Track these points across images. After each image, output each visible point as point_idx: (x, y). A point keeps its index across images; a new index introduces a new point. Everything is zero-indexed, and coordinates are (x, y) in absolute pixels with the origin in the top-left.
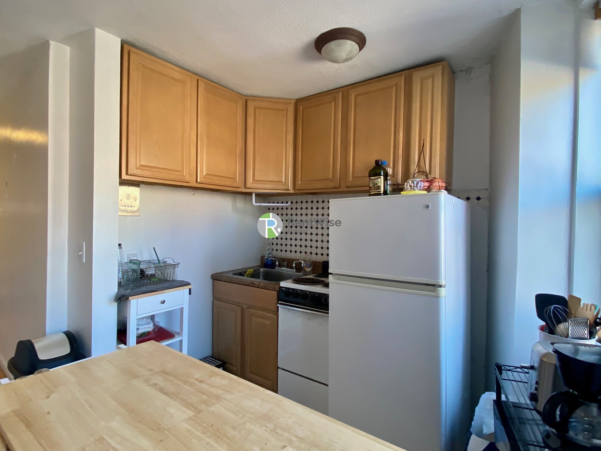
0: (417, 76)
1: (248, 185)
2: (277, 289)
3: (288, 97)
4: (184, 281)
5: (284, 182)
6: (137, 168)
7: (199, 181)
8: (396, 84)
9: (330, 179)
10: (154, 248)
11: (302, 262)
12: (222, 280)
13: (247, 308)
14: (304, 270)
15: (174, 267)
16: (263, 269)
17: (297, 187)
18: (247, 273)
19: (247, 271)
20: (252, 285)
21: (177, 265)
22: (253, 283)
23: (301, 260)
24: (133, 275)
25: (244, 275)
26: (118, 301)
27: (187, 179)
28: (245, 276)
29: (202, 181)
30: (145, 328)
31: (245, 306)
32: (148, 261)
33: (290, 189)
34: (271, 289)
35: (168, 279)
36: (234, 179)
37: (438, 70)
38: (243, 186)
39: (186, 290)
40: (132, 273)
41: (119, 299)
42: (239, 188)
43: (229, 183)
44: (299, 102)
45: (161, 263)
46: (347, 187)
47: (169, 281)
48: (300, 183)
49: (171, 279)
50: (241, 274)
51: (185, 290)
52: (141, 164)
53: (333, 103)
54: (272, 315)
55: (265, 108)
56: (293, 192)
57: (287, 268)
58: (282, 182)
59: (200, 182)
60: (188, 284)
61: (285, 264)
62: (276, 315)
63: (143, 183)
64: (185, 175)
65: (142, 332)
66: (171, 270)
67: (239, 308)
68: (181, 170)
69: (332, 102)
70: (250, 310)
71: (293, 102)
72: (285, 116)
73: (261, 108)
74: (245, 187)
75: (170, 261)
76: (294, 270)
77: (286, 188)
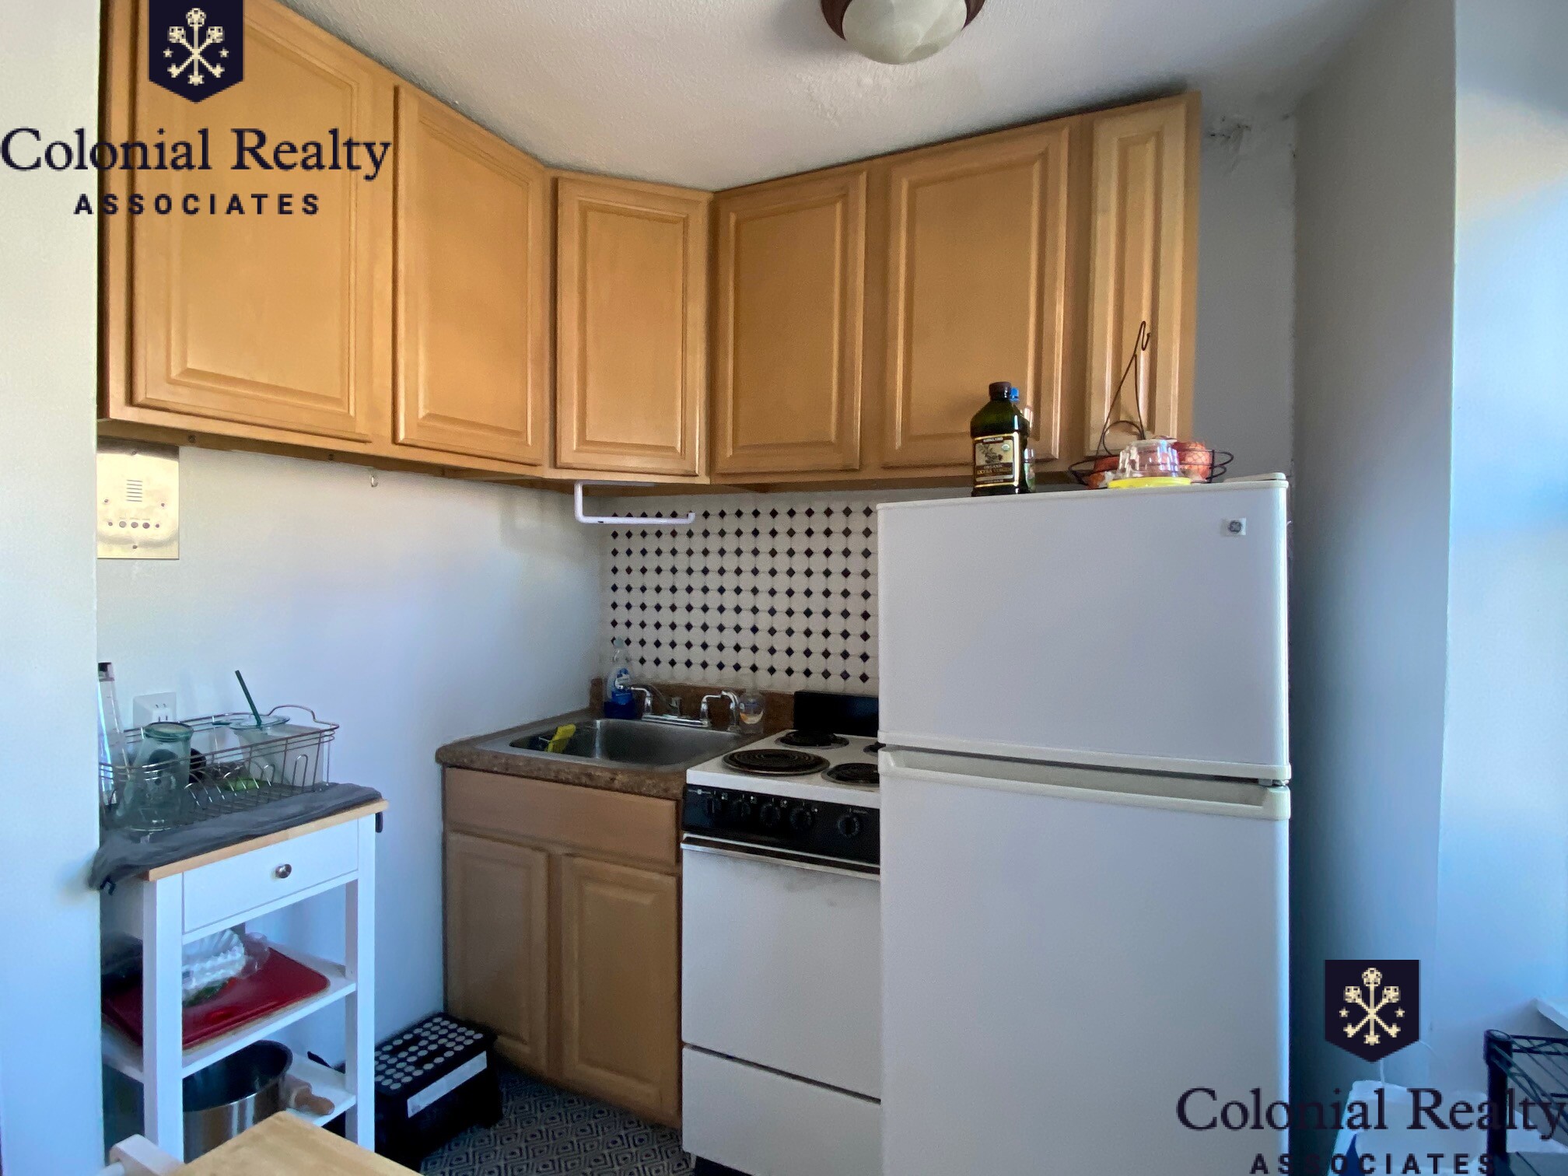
0: (1110, 135)
1: (565, 457)
2: (677, 791)
3: (689, 183)
4: (358, 789)
5: (679, 449)
6: (173, 382)
7: (402, 436)
8: (1044, 156)
9: (830, 443)
10: (238, 673)
11: (733, 700)
12: (476, 766)
13: (567, 855)
14: (739, 722)
15: (317, 741)
16: (604, 721)
17: (721, 466)
18: (556, 738)
19: (555, 731)
20: (584, 780)
21: (326, 733)
22: (589, 776)
23: (726, 691)
24: (164, 783)
25: (543, 747)
26: (102, 887)
27: (362, 428)
28: (551, 746)
29: (416, 437)
30: (213, 970)
31: (559, 851)
32: (214, 720)
33: (697, 472)
34: (654, 792)
35: (298, 783)
36: (519, 434)
37: (1173, 119)
38: (546, 460)
39: (364, 818)
40: (159, 774)
41: (108, 879)
42: (535, 465)
43: (501, 446)
44: (721, 201)
45: (267, 725)
46: (887, 467)
47: (303, 789)
48: (730, 453)
49: (309, 782)
50: (535, 743)
51: (362, 820)
52: (190, 365)
53: (839, 207)
54: (656, 877)
55: (619, 212)
56: (706, 481)
57: (681, 714)
58: (673, 449)
59: (408, 442)
60: (372, 797)
61: (674, 704)
62: (672, 875)
63: (194, 438)
64: (352, 413)
65: (202, 987)
66: (305, 751)
67: (541, 858)
68: (338, 397)
69: (835, 202)
70: (578, 861)
71: (705, 199)
72: (680, 241)
73: (604, 210)
74: (555, 464)
75: (299, 719)
76: (706, 722)
77: (687, 468)
